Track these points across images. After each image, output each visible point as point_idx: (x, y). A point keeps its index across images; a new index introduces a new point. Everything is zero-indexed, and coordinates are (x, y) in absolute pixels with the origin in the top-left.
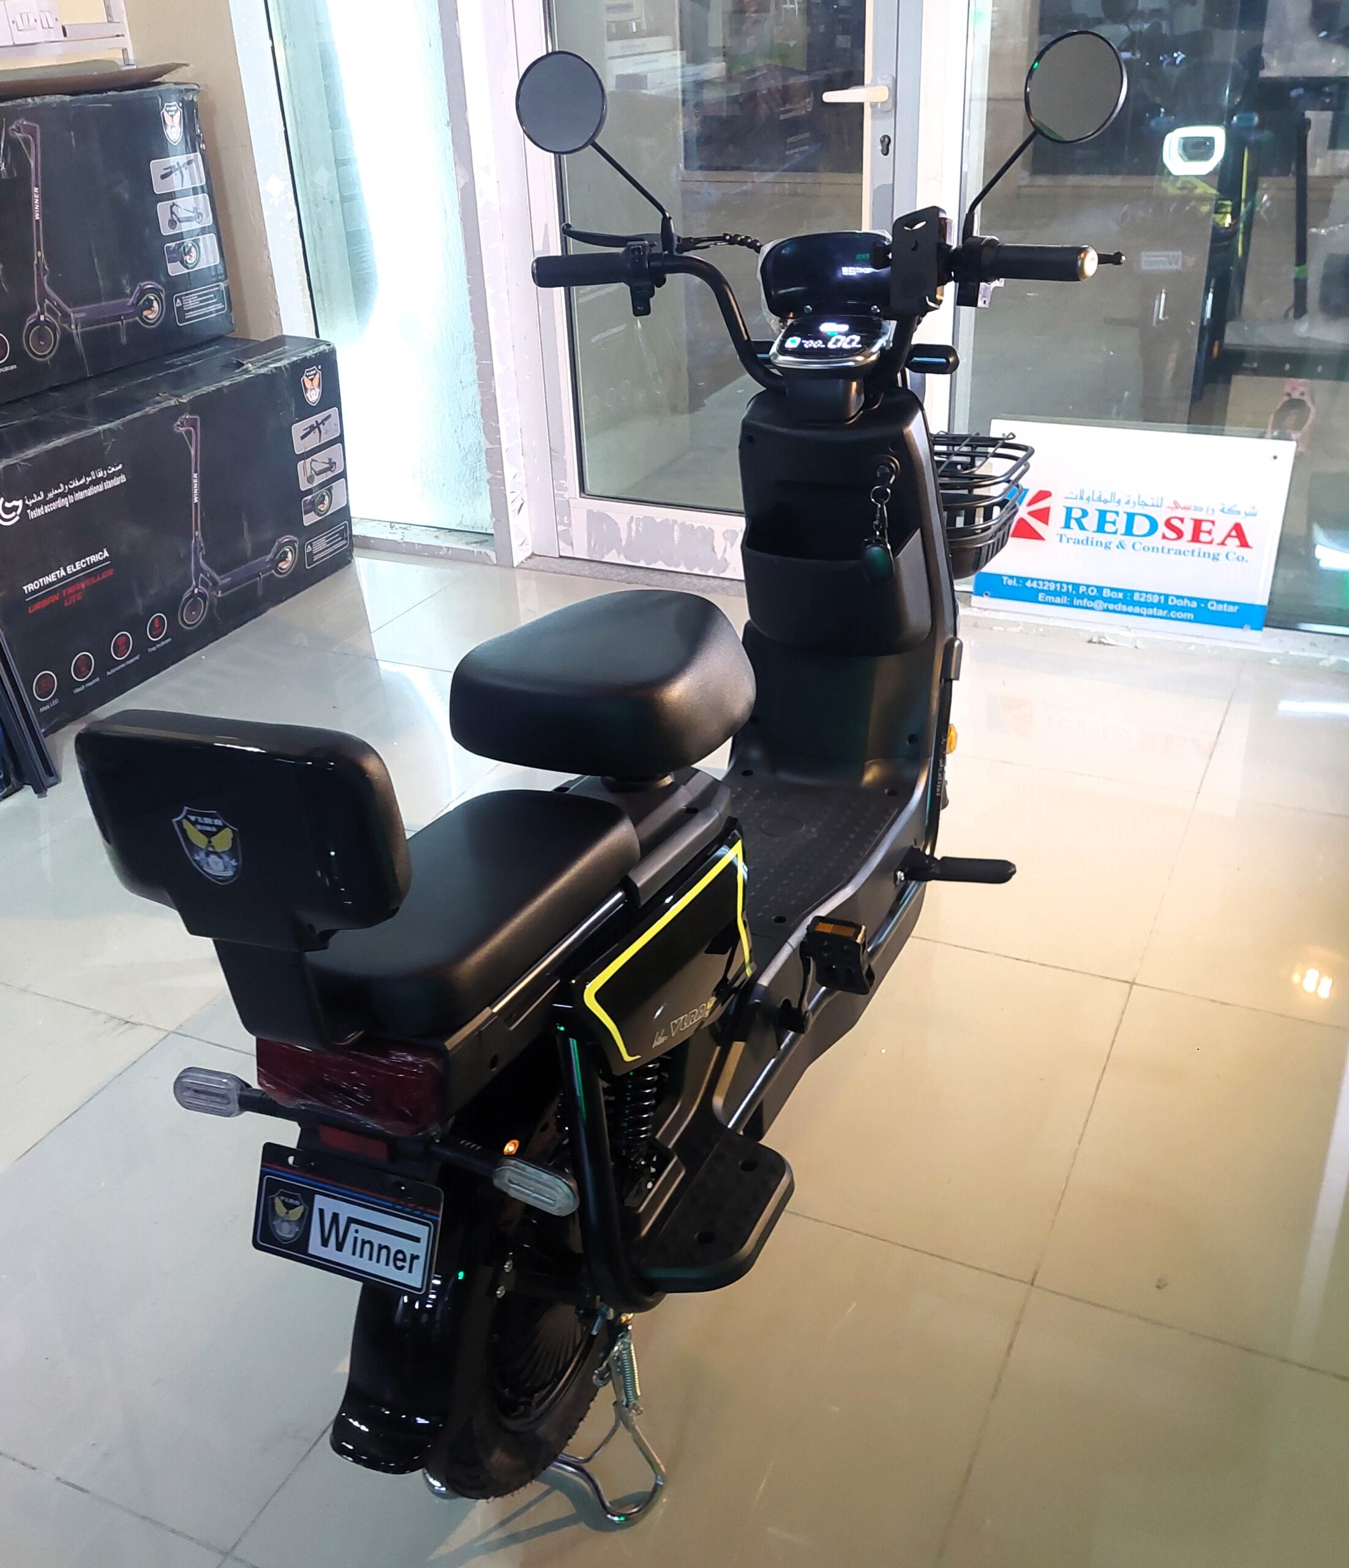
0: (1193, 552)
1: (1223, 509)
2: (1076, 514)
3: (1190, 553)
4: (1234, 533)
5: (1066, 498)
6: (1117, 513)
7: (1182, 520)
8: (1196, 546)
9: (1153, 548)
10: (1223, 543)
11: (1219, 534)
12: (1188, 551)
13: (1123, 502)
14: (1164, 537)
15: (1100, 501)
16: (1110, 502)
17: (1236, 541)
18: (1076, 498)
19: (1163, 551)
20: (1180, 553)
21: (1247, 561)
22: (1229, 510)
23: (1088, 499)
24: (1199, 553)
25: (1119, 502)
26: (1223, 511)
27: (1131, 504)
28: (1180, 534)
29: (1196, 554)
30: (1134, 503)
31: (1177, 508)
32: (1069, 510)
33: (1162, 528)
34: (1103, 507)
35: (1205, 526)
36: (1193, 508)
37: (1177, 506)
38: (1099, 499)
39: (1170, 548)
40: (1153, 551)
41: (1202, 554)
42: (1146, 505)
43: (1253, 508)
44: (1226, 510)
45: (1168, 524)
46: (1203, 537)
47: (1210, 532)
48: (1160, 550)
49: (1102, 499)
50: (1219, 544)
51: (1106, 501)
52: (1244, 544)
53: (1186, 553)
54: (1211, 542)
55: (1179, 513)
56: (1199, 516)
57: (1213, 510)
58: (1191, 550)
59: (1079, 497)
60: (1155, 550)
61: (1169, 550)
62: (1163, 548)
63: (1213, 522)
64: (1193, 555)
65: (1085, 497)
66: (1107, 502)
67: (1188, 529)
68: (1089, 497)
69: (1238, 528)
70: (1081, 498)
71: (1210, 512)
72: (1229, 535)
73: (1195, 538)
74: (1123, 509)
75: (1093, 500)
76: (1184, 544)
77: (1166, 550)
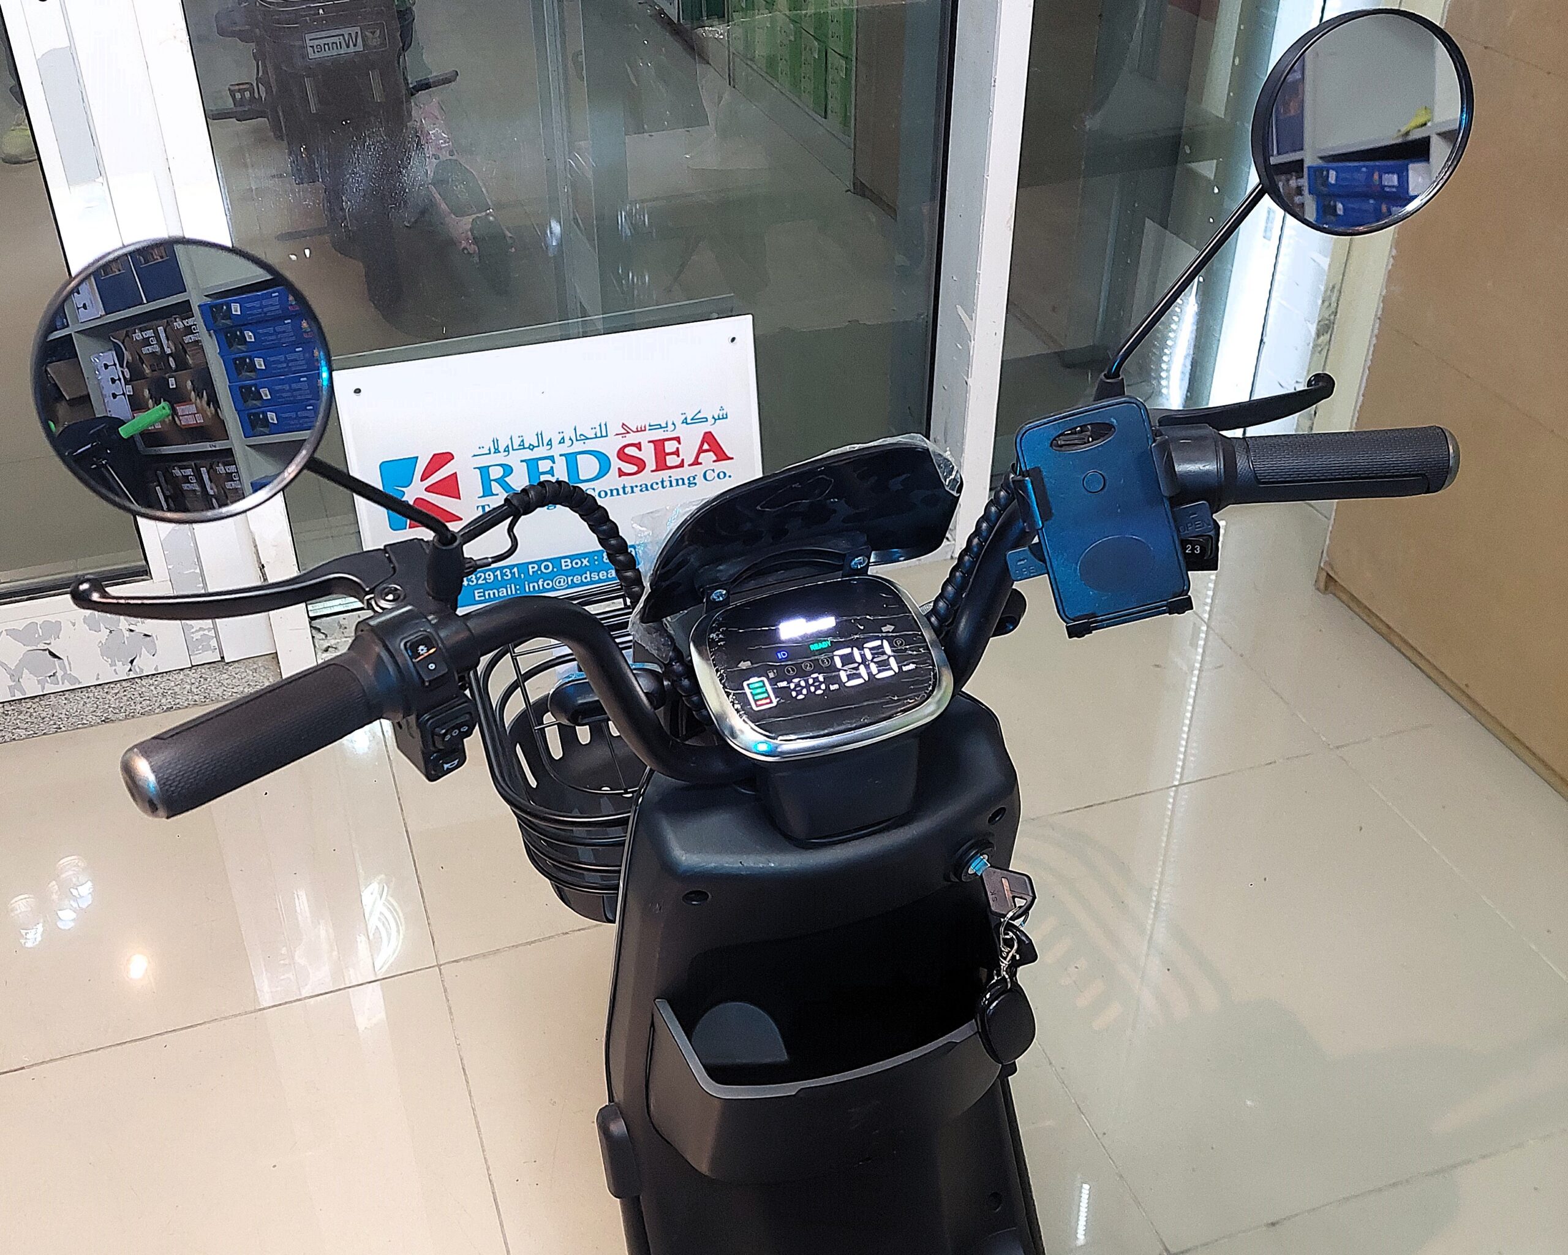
0: (662, 482)
1: (686, 419)
2: (496, 473)
3: (660, 484)
4: (706, 447)
5: (475, 456)
6: (552, 458)
7: (638, 446)
8: (664, 474)
9: (611, 491)
10: (696, 462)
11: (688, 452)
12: (657, 484)
13: (555, 443)
14: (621, 473)
15: (524, 448)
16: (539, 446)
17: (711, 456)
18: (490, 453)
19: (624, 493)
20: (647, 490)
21: (730, 476)
22: (692, 419)
23: (506, 450)
24: (671, 481)
25: (550, 443)
26: (685, 422)
27: (568, 442)
28: (641, 465)
29: (667, 483)
30: (570, 439)
31: (628, 433)
32: (484, 471)
33: (616, 463)
34: (528, 455)
35: (670, 447)
36: (648, 428)
37: (626, 430)
38: (522, 446)
39: (634, 485)
40: (612, 495)
41: (674, 483)
42: (587, 439)
43: (722, 409)
44: (689, 421)
45: (622, 455)
46: (671, 461)
47: (677, 453)
48: (621, 491)
49: (527, 445)
50: (690, 465)
51: (532, 447)
52: (721, 456)
53: (655, 486)
54: (681, 465)
55: (632, 438)
56: (659, 435)
57: (673, 424)
58: (659, 481)
59: (493, 450)
60: (615, 492)
61: (632, 488)
62: (624, 488)
63: (678, 439)
64: (663, 487)
65: (501, 449)
66: (534, 447)
67: (648, 454)
68: (508, 446)
69: (709, 437)
70: (497, 451)
71: (671, 427)
72: (701, 451)
73: (661, 466)
74: (557, 450)
75: (513, 450)
76: (648, 476)
77: (628, 489)
